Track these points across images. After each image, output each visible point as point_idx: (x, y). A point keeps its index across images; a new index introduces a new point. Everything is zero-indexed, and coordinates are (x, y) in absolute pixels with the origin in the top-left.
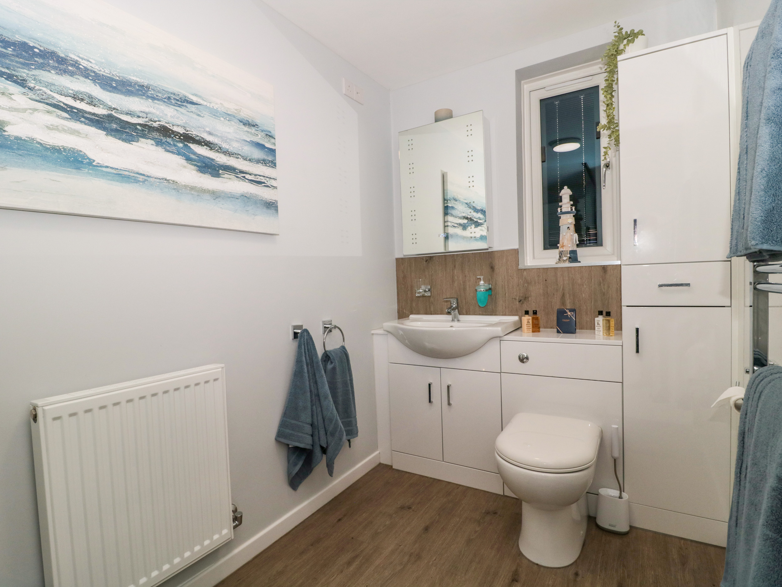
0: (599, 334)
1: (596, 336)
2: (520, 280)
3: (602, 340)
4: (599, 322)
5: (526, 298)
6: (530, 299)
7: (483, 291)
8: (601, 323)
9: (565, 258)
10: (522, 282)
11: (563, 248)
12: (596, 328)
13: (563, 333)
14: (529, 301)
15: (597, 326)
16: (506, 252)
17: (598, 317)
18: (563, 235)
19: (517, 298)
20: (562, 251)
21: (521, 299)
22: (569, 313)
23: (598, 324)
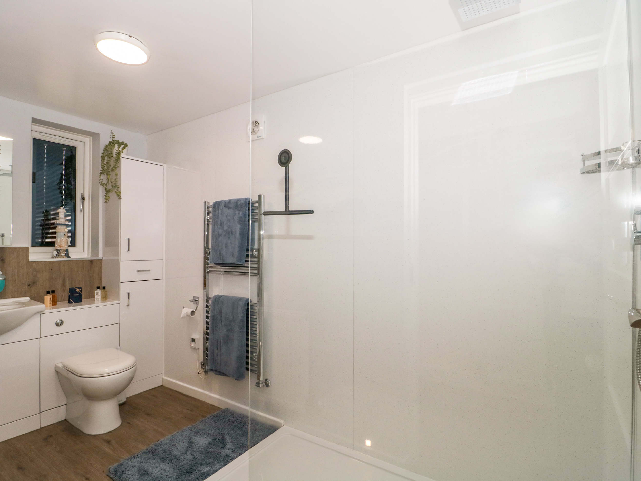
0: (97, 300)
1: (95, 302)
2: (30, 270)
3: (100, 304)
4: (98, 293)
5: (34, 283)
6: (38, 283)
7: (2, 279)
8: (100, 293)
9: (63, 255)
10: (31, 271)
11: (61, 248)
12: (96, 297)
13: (74, 303)
14: (37, 285)
15: (96, 296)
16: (18, 248)
17: (96, 290)
18: (60, 239)
19: (27, 283)
20: (60, 250)
21: (30, 284)
22: (78, 290)
23: (97, 294)
